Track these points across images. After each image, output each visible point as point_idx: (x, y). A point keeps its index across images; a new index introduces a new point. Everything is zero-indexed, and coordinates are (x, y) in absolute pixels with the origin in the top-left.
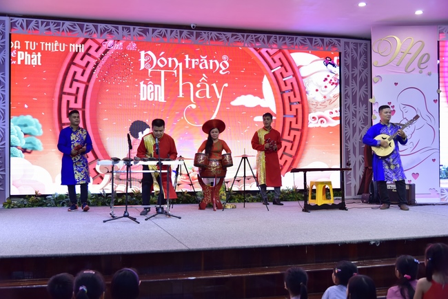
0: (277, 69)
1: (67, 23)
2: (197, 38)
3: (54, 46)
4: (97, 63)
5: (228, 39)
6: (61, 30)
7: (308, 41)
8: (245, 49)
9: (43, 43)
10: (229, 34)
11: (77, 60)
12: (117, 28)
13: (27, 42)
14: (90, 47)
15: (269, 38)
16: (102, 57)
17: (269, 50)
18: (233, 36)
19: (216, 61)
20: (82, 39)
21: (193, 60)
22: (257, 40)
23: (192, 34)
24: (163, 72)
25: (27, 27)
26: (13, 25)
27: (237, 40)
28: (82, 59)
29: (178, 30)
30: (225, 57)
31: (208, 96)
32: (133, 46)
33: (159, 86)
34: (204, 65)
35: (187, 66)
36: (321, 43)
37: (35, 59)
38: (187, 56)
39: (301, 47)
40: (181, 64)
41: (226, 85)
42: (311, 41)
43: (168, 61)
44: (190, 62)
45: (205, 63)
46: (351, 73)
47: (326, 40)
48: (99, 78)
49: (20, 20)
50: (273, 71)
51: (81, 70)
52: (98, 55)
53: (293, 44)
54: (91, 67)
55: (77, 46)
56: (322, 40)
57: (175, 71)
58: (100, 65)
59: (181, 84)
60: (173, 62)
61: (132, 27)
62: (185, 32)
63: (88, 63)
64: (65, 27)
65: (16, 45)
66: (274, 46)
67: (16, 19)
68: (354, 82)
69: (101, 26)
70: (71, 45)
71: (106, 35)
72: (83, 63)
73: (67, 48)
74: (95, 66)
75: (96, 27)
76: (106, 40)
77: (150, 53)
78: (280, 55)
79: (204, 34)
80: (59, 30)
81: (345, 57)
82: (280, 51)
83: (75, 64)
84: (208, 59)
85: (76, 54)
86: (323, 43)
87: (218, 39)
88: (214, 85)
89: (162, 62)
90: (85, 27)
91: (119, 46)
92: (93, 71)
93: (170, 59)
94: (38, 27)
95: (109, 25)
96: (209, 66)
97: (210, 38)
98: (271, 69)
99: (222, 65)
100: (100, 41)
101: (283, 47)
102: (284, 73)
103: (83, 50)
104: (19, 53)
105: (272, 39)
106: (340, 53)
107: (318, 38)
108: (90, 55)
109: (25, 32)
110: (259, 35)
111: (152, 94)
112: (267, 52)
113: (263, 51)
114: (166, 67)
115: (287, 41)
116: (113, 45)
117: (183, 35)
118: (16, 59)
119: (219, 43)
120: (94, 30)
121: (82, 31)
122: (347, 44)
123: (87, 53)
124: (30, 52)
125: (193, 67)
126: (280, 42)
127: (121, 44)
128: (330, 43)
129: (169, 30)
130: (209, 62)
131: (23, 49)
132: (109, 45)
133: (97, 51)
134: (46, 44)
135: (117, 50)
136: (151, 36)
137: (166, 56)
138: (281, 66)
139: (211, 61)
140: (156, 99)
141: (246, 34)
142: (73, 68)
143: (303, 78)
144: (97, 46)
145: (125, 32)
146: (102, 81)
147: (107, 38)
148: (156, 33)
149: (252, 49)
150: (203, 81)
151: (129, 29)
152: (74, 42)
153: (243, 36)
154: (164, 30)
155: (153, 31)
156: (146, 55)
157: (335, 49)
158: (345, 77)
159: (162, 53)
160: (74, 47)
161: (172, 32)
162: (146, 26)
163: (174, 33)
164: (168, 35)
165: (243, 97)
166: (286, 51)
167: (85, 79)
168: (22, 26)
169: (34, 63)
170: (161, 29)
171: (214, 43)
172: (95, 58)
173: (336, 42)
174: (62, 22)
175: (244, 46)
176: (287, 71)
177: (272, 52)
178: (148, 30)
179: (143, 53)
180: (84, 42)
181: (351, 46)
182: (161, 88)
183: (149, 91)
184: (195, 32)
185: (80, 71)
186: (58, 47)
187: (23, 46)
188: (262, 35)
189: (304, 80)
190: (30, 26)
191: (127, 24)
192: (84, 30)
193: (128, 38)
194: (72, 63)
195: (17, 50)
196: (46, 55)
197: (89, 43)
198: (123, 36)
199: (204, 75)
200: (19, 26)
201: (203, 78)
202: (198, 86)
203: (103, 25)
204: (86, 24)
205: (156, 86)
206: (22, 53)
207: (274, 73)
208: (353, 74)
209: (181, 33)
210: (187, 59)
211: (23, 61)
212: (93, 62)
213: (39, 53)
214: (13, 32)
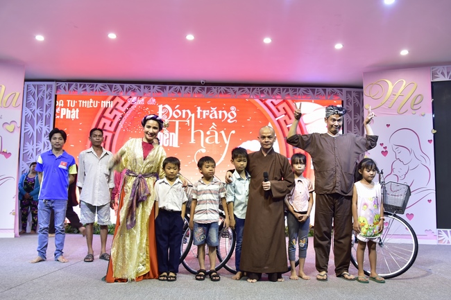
0: (281, 117)
1: (100, 85)
2: (207, 92)
3: (89, 104)
4: (123, 116)
5: (235, 93)
6: (95, 90)
7: (310, 91)
8: (251, 100)
9: (80, 101)
10: (236, 88)
11: (107, 114)
12: (140, 87)
13: (69, 101)
14: (118, 103)
15: (273, 90)
16: (127, 111)
17: (274, 101)
18: (239, 89)
19: (225, 112)
20: (111, 97)
21: (204, 112)
22: (262, 92)
23: (203, 89)
24: (177, 122)
25: (69, 89)
26: (58, 88)
27: (244, 92)
28: (110, 113)
29: (192, 87)
30: (233, 108)
31: (217, 142)
32: (152, 101)
33: (173, 134)
34: (213, 115)
35: (199, 117)
36: (323, 93)
37: (74, 114)
38: (199, 108)
39: (303, 97)
40: (193, 115)
41: (233, 132)
42: (313, 91)
43: (182, 112)
44: (202, 113)
45: (214, 113)
46: (353, 119)
47: (328, 90)
48: (124, 128)
49: (64, 84)
50: (277, 119)
51: (110, 122)
52: (123, 109)
53: (296, 94)
54: (117, 119)
55: (107, 102)
56: (325, 91)
57: (188, 121)
58: (125, 117)
59: (193, 132)
60: (187, 114)
61: (152, 86)
62: (197, 88)
63: (116, 116)
64: (98, 88)
65: (60, 103)
66: (278, 97)
67: (60, 83)
68: (357, 127)
69: (126, 86)
70: (102, 102)
71: (130, 93)
72: (111, 116)
73: (99, 105)
74: (121, 119)
75: (122, 87)
76: (131, 97)
77: (167, 106)
78: (284, 105)
79: (214, 89)
80: (93, 90)
81: (347, 104)
82: (284, 101)
83: (104, 117)
84: (217, 110)
85: (106, 109)
86: (325, 93)
87: (226, 92)
88: (223, 132)
89: (177, 114)
90: (114, 87)
91: (141, 101)
92: (119, 122)
93: (184, 111)
94: (77, 88)
95: (133, 85)
96: (218, 116)
97: (219, 91)
98: (276, 117)
99: (231, 115)
100: (126, 98)
101: (287, 97)
102: (288, 121)
103: (111, 106)
104: (62, 109)
105: (276, 91)
106: (343, 101)
107: (320, 89)
108: (117, 109)
109: (67, 93)
110: (264, 88)
111: (168, 141)
112: (272, 102)
113: (268, 102)
114: (181, 118)
115: (290, 92)
116: (136, 101)
117: (195, 90)
118: (59, 114)
119: (227, 95)
120: (121, 89)
121: (111, 90)
122: (349, 93)
123: (114, 108)
124: (71, 109)
125: (204, 117)
126: (284, 93)
127: (143, 100)
128: (332, 92)
129: (183, 87)
130: (218, 113)
131: (65, 106)
132: (133, 101)
133: (122, 106)
134: (83, 102)
135: (139, 105)
136: (168, 92)
137: (181, 109)
138: (285, 114)
139: (220, 112)
140: (171, 145)
141: (251, 88)
142: (104, 120)
143: (306, 124)
144: (123, 102)
145: (146, 90)
146: (126, 130)
147: (131, 95)
148: (172, 90)
149: (257, 101)
150: (213, 129)
151: (149, 88)
152: (105, 99)
153: (249, 89)
154: (179, 87)
155: (170, 88)
156: (163, 108)
157: (337, 98)
158: (348, 123)
159: (178, 106)
160: (105, 104)
161: (186, 88)
162: (163, 84)
163: (187, 89)
164: (182, 91)
165: (248, 142)
166: (290, 101)
167: (112, 129)
168: (65, 88)
169: (73, 117)
170: (176, 86)
171: (223, 96)
172: (121, 112)
173: (338, 91)
174: (95, 84)
175: (250, 98)
176: (290, 119)
177: (276, 102)
178: (165, 88)
179: (161, 107)
180: (112, 99)
181: (354, 94)
182: (176, 135)
183: (165, 138)
184: (206, 87)
185: (108, 122)
186: (92, 104)
187: (65, 103)
188: (267, 88)
189: (307, 126)
190: (71, 89)
191: (148, 83)
192: (113, 90)
193: (149, 94)
194: (102, 116)
195: (61, 107)
196: (83, 111)
197: (117, 99)
198: (144, 94)
199: (214, 124)
200: (62, 89)
201: (213, 127)
202: (208, 133)
203: (129, 85)
204: (114, 84)
205: (171, 134)
206: (64, 109)
207: (278, 121)
208: (355, 121)
209: (194, 89)
210: (199, 110)
211: (65, 116)
212: (119, 115)
213: (77, 109)
214: (58, 93)
